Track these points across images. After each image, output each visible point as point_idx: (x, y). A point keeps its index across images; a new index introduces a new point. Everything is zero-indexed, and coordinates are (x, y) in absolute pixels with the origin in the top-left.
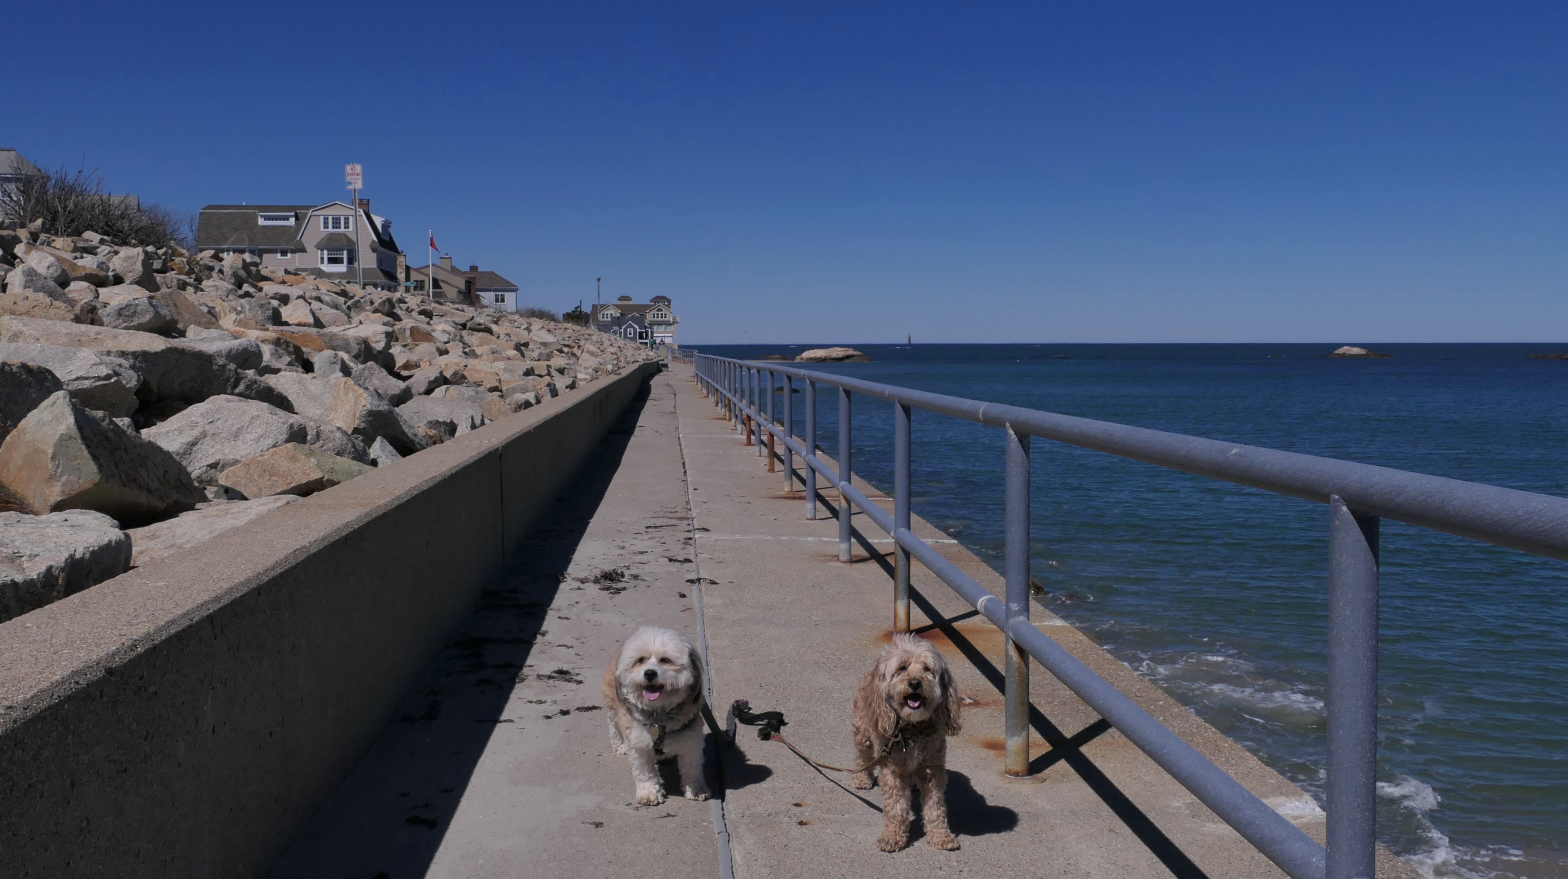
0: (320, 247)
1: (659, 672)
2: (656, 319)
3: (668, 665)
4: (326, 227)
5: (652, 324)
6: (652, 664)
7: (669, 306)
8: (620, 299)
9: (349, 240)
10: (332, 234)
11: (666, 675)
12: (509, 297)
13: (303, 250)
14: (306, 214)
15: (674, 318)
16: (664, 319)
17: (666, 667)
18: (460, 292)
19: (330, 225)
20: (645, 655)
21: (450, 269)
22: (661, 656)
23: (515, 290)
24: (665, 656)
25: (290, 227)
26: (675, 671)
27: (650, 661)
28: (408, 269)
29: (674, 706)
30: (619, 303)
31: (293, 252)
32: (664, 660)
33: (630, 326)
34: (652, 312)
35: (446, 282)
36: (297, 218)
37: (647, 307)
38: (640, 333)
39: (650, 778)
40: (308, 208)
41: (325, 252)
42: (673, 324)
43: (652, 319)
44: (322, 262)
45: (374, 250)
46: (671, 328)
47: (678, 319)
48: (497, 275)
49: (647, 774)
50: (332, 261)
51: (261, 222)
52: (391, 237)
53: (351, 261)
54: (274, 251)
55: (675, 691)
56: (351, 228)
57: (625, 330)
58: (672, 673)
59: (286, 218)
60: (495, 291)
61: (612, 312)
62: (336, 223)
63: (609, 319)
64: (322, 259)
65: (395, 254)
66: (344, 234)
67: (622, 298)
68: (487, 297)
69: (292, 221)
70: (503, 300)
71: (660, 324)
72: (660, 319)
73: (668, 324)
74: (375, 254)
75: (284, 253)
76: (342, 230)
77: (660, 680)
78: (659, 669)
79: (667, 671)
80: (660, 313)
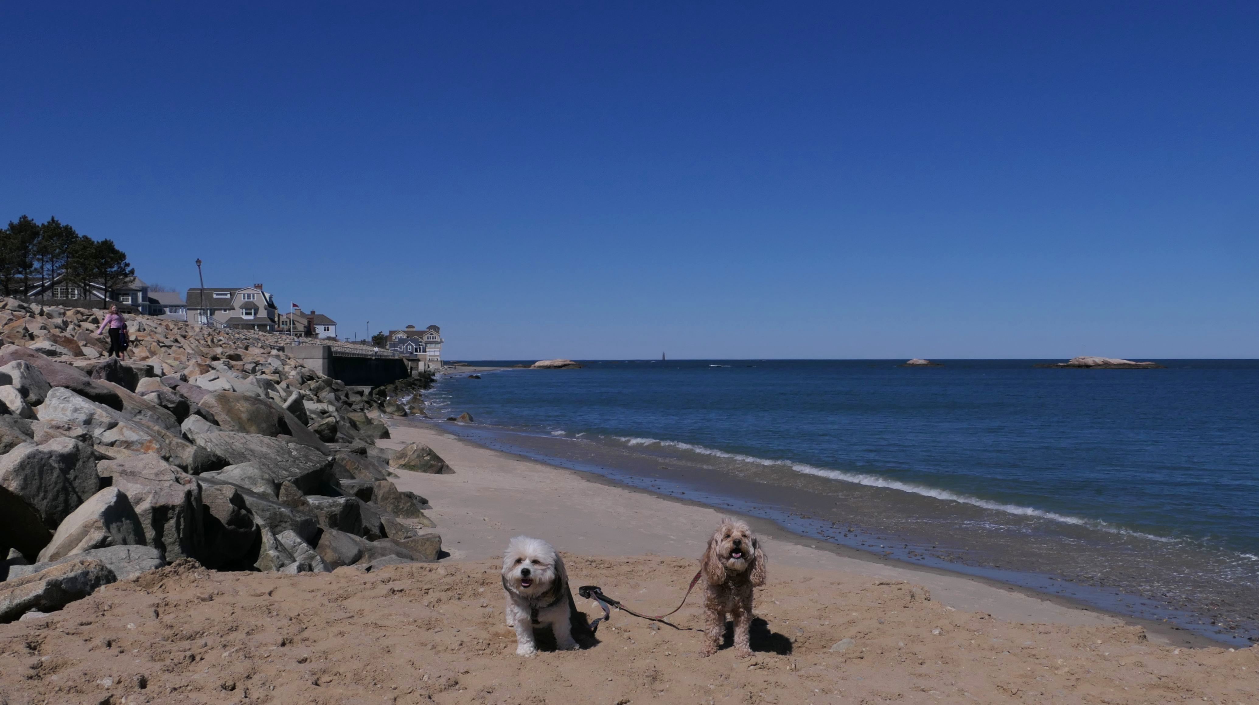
0: (242, 308)
1: (532, 570)
2: (429, 340)
3: (537, 565)
4: (244, 299)
5: (426, 343)
6: (526, 564)
7: (438, 332)
8: (407, 327)
9: (255, 305)
10: (247, 302)
11: (536, 572)
12: (332, 328)
13: (234, 309)
14: (235, 293)
15: (441, 339)
16: (434, 340)
17: (537, 567)
18: (305, 327)
19: (246, 298)
20: (523, 557)
21: (299, 315)
22: (533, 559)
23: (335, 325)
24: (536, 559)
25: (228, 299)
26: (541, 569)
27: (525, 562)
28: (279, 315)
29: (540, 594)
30: (407, 330)
31: (229, 310)
32: (535, 562)
33: (409, 344)
34: (427, 336)
35: (298, 322)
36: (231, 295)
37: (424, 332)
38: (416, 348)
39: (528, 641)
40: (237, 289)
41: (244, 310)
42: (440, 343)
43: (427, 340)
44: (242, 314)
45: (266, 309)
46: (439, 346)
47: (443, 340)
48: (325, 317)
49: (525, 638)
50: (247, 314)
51: (215, 296)
52: (272, 302)
53: (255, 314)
54: (221, 310)
55: (541, 583)
56: (255, 299)
57: (407, 347)
58: (540, 572)
59: (226, 295)
60: (324, 325)
61: (401, 335)
62: (249, 297)
63: (397, 340)
64: (242, 313)
65: (273, 310)
66: (252, 302)
67: (409, 327)
68: (319, 329)
69: (229, 296)
70: (328, 330)
71: (431, 343)
72: (432, 340)
73: (437, 343)
74: (266, 311)
75: (225, 310)
76: (252, 300)
77: (532, 576)
78: (532, 568)
79: (536, 569)
80: (432, 336)
